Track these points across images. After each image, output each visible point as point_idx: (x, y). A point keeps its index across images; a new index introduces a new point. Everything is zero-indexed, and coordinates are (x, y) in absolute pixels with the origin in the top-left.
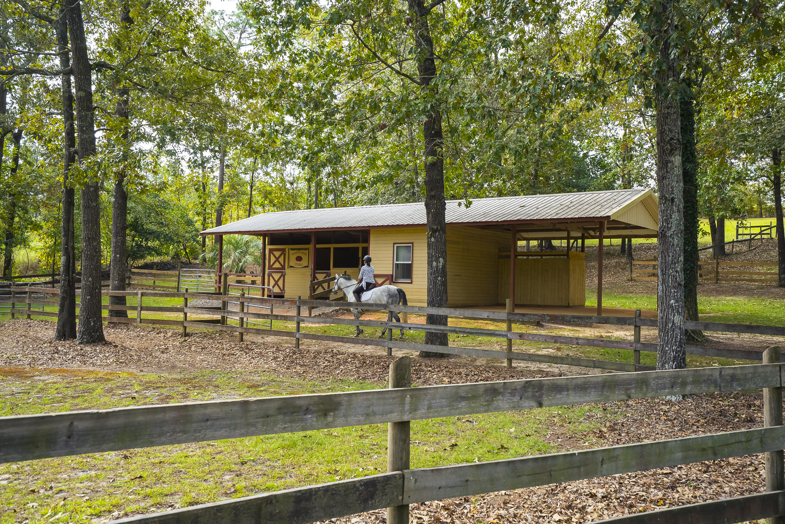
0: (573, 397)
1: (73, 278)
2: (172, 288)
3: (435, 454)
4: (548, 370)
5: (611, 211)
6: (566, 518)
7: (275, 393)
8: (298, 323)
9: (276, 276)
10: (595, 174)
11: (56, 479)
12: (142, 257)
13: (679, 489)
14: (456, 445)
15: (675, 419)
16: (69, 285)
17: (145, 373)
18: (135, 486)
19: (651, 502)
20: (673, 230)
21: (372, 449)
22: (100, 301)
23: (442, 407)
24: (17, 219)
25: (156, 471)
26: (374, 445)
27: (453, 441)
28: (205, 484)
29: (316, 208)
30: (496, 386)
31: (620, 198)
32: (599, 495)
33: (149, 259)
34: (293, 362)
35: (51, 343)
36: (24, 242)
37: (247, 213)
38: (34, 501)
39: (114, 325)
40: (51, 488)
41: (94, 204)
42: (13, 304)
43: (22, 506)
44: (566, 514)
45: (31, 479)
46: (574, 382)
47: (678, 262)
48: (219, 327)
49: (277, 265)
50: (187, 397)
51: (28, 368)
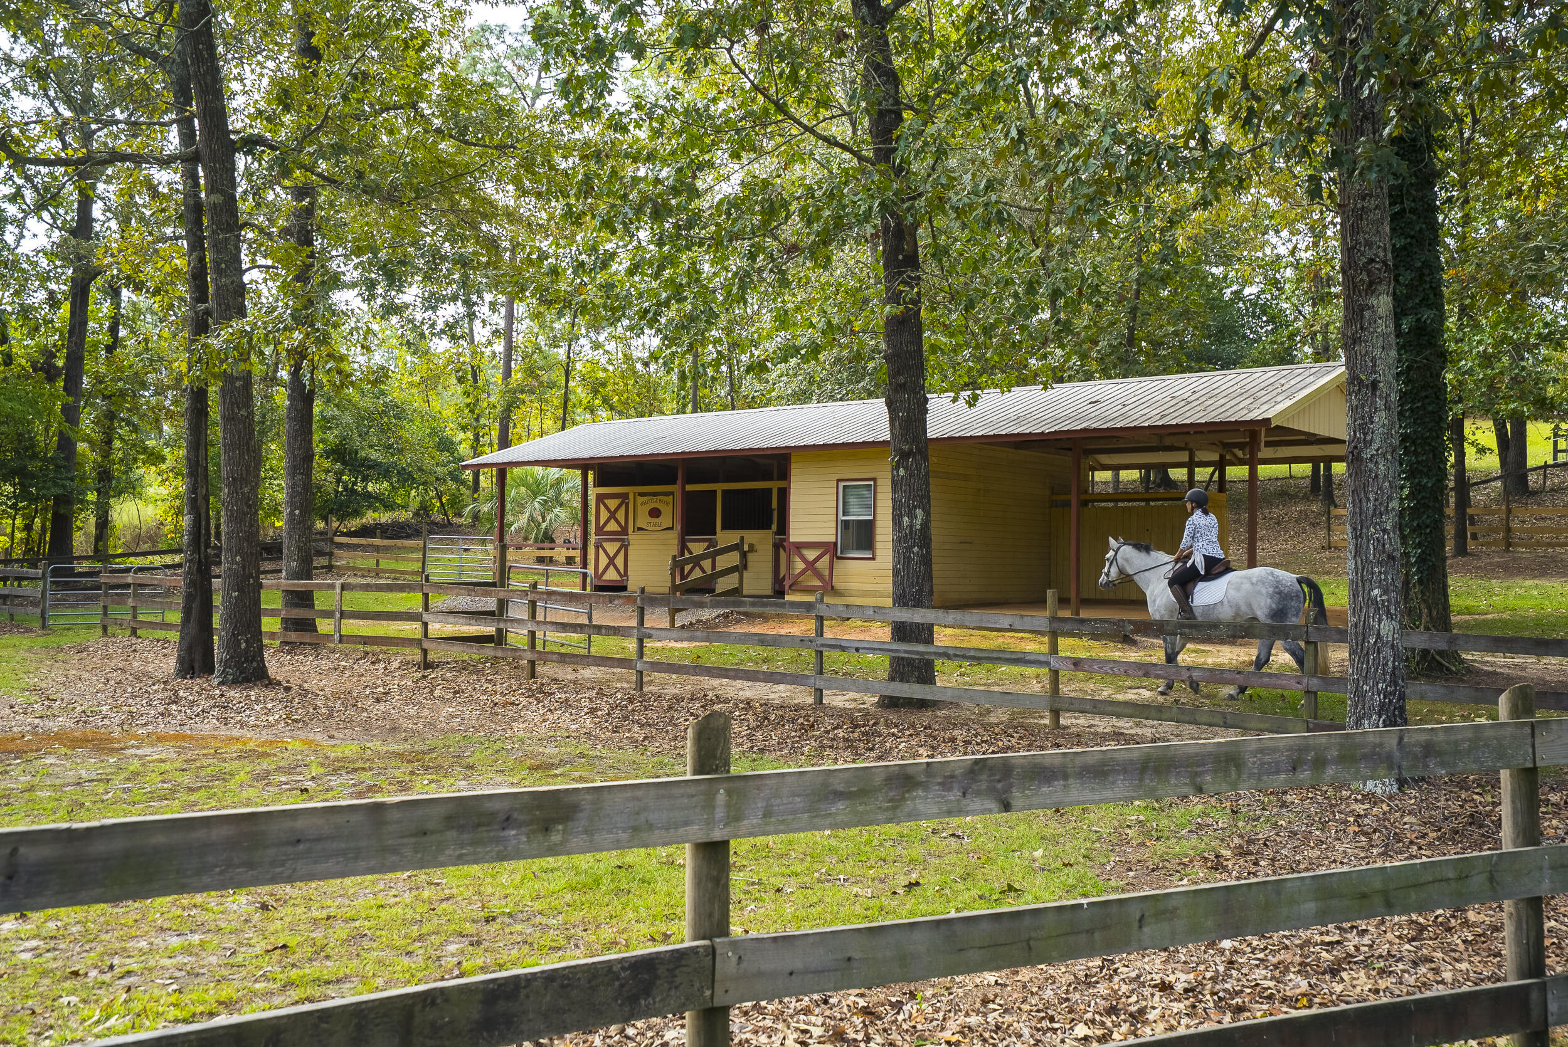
0: (1076, 791)
1: (207, 556)
2: (413, 573)
3: (872, 903)
4: (1133, 732)
5: (1272, 409)
6: (1099, 1032)
7: (581, 779)
8: (641, 641)
9: (612, 548)
10: (1256, 332)
11: (125, 949)
12: (357, 513)
13: (1344, 975)
14: (917, 884)
15: (1374, 832)
16: (199, 570)
17: (338, 742)
18: (270, 965)
19: (1284, 1000)
20: (1375, 446)
21: (749, 892)
22: (257, 602)
23: (794, 812)
24: (117, 444)
25: (318, 935)
26: (753, 884)
27: (914, 877)
28: (406, 961)
29: (694, 411)
30: (910, 771)
31: (1293, 382)
32: (1179, 987)
33: (370, 517)
34: (626, 718)
35: (166, 683)
36: (133, 488)
37: (560, 423)
38: (72, 992)
39: (290, 647)
40: (111, 967)
41: (243, 412)
42: (105, 608)
43: (49, 1003)
44: (1103, 1024)
45: (77, 949)
46: (1079, 761)
47: (1387, 512)
48: (489, 650)
49: (612, 526)
50: (408, 789)
51: (117, 732)
